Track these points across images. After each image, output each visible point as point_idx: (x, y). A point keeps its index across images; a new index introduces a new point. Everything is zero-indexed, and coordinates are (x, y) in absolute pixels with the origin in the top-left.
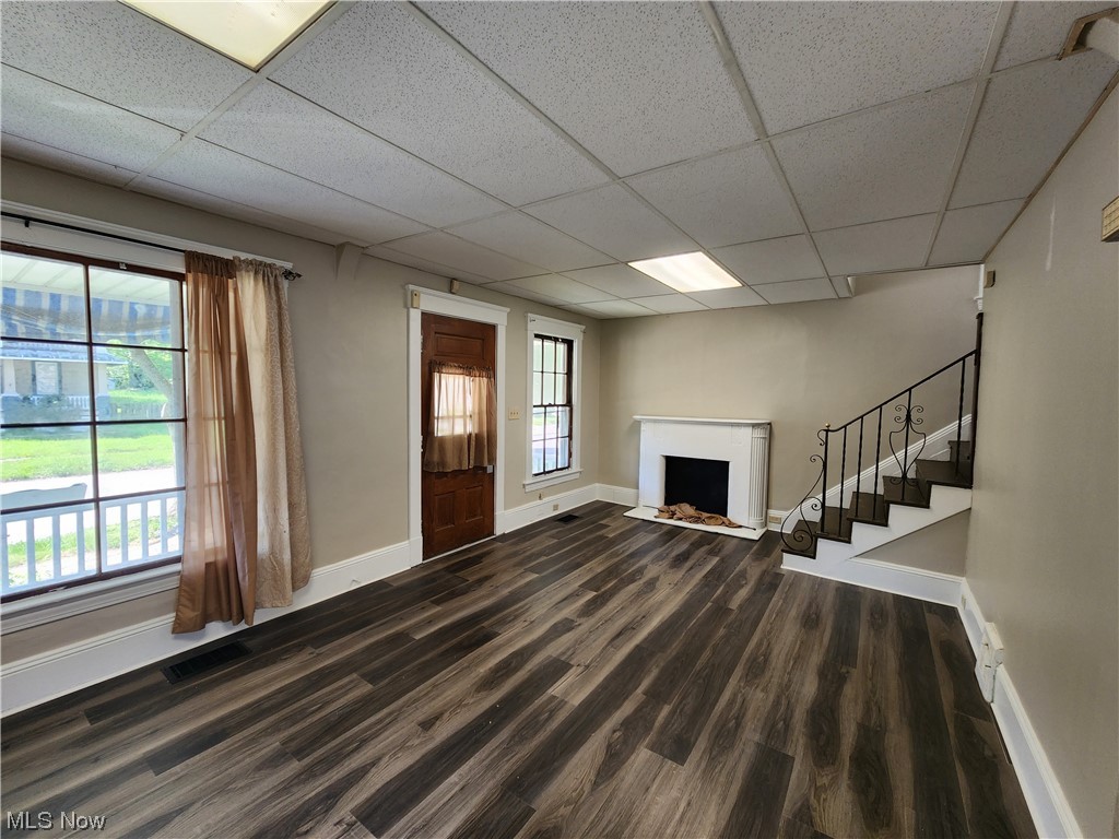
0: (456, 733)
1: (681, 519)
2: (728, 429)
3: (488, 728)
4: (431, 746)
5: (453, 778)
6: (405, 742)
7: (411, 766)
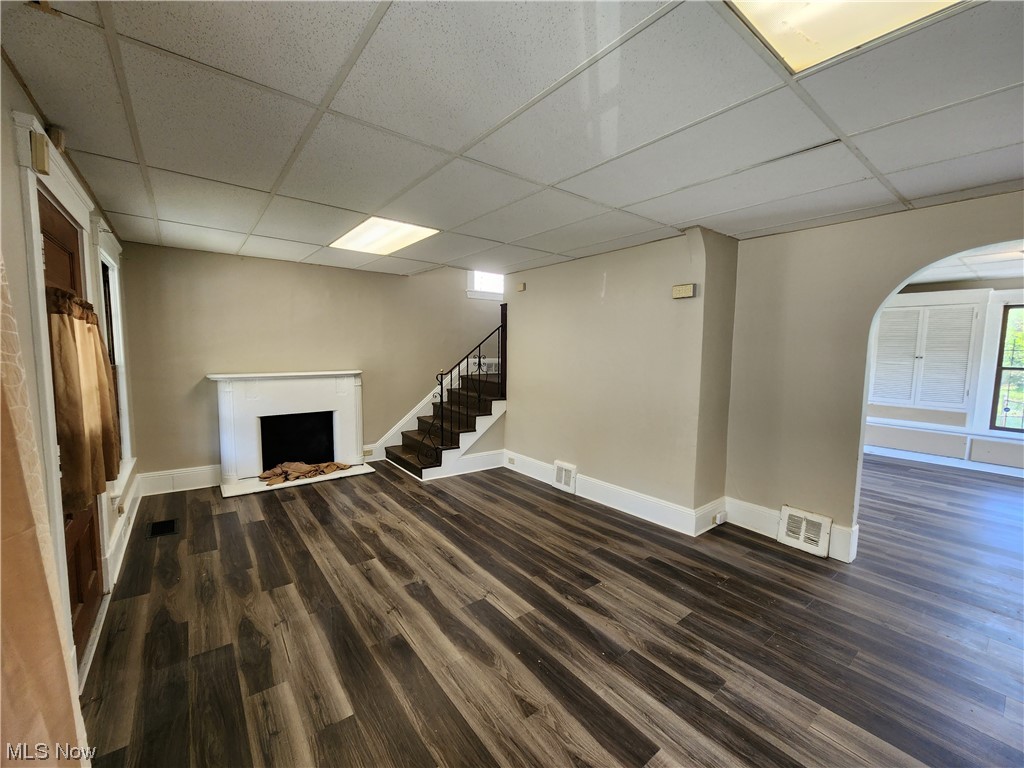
0: (546, 686)
1: (297, 478)
2: (333, 381)
3: (546, 664)
4: (559, 707)
5: (600, 693)
6: (549, 729)
7: (583, 724)
